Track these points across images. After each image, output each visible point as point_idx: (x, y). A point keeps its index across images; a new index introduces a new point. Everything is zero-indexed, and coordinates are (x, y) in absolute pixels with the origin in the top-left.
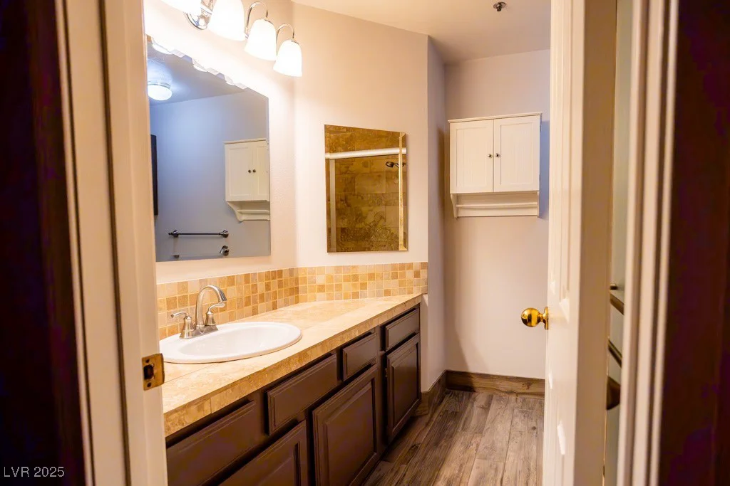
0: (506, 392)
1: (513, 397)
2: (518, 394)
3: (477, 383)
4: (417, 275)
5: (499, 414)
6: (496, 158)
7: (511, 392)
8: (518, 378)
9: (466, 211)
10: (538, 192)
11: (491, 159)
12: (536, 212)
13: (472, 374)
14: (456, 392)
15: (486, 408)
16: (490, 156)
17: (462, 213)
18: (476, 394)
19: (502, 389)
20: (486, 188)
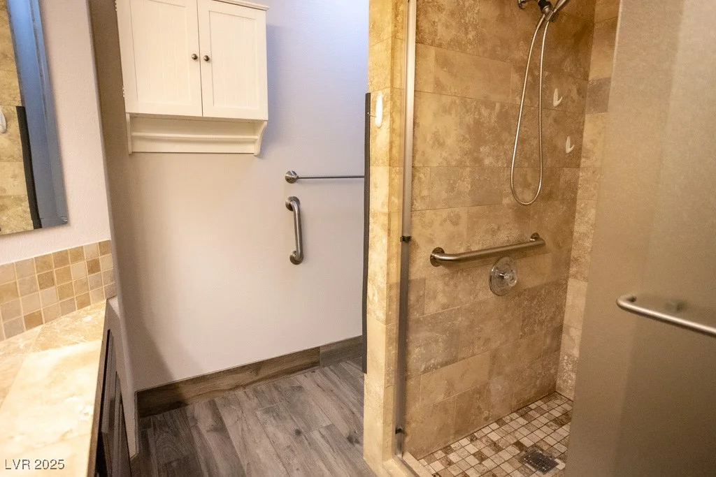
0: (231, 389)
1: (240, 393)
2: (244, 386)
3: (188, 392)
4: (94, 267)
5: (243, 430)
6: (204, 63)
7: (236, 387)
8: (243, 367)
9: (144, 142)
10: (266, 123)
11: (196, 63)
12: (254, 149)
13: (181, 382)
14: (159, 417)
15: (220, 428)
16: (195, 58)
17: (140, 147)
18: (190, 408)
19: (226, 388)
20: (190, 108)
